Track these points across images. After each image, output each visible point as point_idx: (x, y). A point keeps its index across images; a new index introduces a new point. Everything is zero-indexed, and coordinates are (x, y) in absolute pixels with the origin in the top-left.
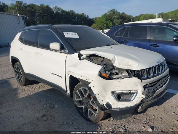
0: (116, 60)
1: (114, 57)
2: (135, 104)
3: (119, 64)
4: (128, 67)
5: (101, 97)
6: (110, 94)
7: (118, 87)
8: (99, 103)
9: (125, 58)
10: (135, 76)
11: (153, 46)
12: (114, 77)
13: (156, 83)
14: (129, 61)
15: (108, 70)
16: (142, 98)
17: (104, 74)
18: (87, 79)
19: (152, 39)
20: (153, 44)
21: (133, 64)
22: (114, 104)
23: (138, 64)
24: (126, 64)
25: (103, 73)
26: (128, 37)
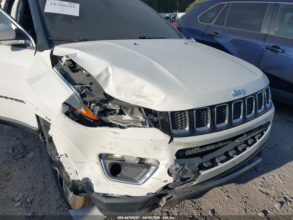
0: (111, 78)
1: (107, 70)
2: (148, 194)
3: (118, 89)
4: (140, 100)
5: (73, 163)
6: (96, 159)
7: (113, 146)
8: (69, 177)
9: (133, 77)
10: (155, 125)
11: (271, 50)
12: (111, 119)
13: (220, 145)
14: (144, 86)
15: (94, 102)
16: (166, 181)
17: (83, 111)
18: (46, 118)
19: (272, 33)
20: (272, 45)
21: (153, 95)
22: (99, 183)
23: (164, 97)
24: (135, 93)
25: (80, 107)
26: (224, 27)
